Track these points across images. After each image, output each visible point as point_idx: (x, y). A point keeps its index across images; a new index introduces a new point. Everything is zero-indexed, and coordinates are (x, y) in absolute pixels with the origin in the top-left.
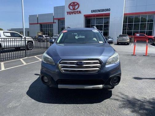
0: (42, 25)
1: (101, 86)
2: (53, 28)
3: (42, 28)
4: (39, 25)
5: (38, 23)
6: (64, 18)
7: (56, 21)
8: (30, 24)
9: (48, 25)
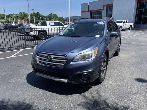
0: (92, 12)
1: (66, 81)
2: (102, 15)
3: (92, 15)
4: (89, 12)
5: (88, 11)
6: (112, 4)
7: (105, 8)
8: (82, 12)
9: (98, 12)
